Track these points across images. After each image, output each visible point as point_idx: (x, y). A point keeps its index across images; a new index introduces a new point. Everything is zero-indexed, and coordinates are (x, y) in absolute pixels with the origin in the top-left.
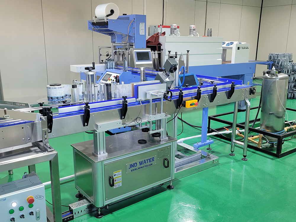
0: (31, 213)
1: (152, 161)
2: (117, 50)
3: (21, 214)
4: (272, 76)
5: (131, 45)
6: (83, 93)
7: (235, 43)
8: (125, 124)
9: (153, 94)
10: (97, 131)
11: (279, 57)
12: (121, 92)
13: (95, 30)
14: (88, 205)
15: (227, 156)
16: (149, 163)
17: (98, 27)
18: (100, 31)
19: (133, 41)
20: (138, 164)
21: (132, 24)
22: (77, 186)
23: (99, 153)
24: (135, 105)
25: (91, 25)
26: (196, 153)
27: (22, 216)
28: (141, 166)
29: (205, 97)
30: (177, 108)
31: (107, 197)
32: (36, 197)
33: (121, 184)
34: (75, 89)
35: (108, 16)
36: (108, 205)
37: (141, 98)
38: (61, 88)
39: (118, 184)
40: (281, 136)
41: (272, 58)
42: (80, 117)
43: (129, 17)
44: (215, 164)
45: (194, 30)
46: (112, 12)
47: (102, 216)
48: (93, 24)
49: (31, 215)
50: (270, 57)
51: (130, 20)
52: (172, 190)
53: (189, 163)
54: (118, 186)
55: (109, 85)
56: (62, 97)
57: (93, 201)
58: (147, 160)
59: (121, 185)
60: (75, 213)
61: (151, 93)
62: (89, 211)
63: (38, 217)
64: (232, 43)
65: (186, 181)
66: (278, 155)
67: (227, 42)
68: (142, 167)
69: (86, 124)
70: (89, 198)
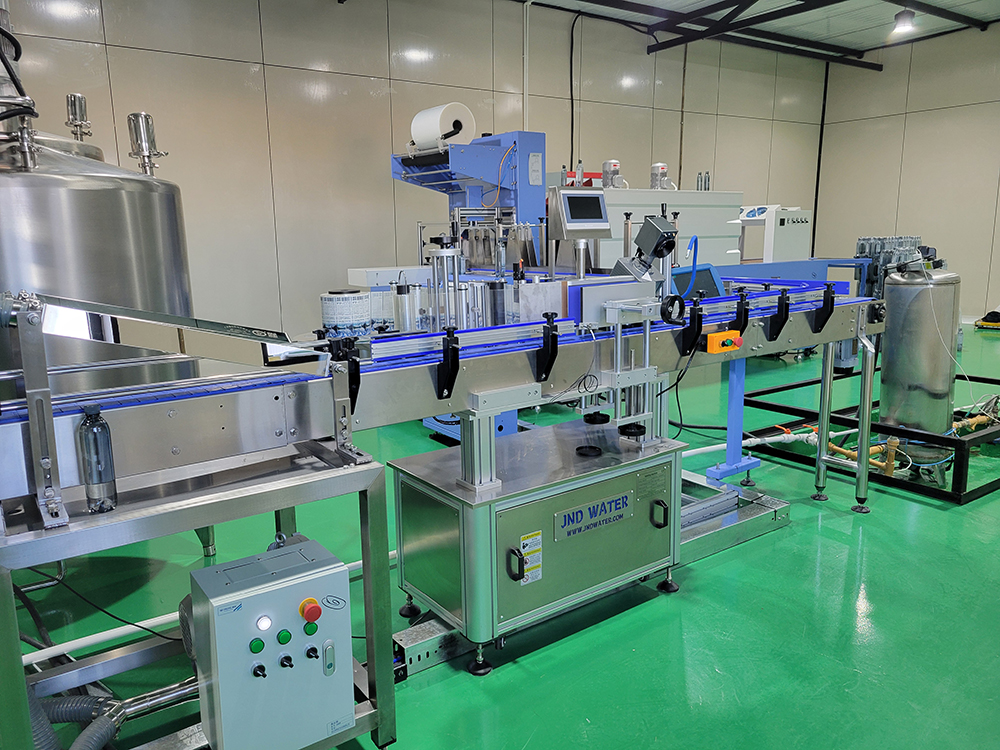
0: (312, 653)
1: (621, 505)
2: (471, 227)
3: (282, 654)
4: (914, 278)
5: (504, 214)
6: (422, 311)
7: (772, 209)
8: (548, 396)
9: (624, 307)
10: (474, 414)
11: (887, 246)
12: (532, 308)
13: (410, 180)
14: (445, 636)
15: (804, 501)
16: (615, 513)
17: (416, 169)
18: (421, 181)
19: (513, 202)
20: (586, 514)
21: (510, 157)
22: (405, 582)
23: (477, 482)
24: (573, 341)
25: (400, 167)
26: (716, 492)
27: (286, 662)
28: (595, 520)
29: (755, 322)
30: (683, 354)
31: (505, 612)
32: (325, 601)
33: (540, 572)
34: (406, 296)
35: (446, 136)
36: (505, 636)
37: (590, 320)
38: (361, 298)
39: (534, 572)
40: (964, 442)
41: (867, 250)
42: (427, 370)
43: (499, 141)
44: (780, 522)
45: (664, 175)
46: (458, 125)
47: (488, 669)
48: (406, 162)
49: (311, 657)
50: (862, 249)
51: (502, 145)
52: (673, 594)
53: (705, 519)
54: (533, 578)
55: (498, 286)
56: (364, 326)
57: (462, 623)
58: (610, 503)
59: (540, 577)
60: (411, 659)
61: (621, 306)
62: (449, 654)
63: (330, 666)
64: (762, 211)
65: (710, 569)
66: (957, 496)
67: (748, 209)
68: (595, 525)
69: (446, 392)
70: (446, 616)
